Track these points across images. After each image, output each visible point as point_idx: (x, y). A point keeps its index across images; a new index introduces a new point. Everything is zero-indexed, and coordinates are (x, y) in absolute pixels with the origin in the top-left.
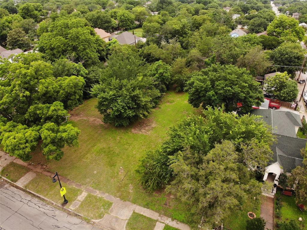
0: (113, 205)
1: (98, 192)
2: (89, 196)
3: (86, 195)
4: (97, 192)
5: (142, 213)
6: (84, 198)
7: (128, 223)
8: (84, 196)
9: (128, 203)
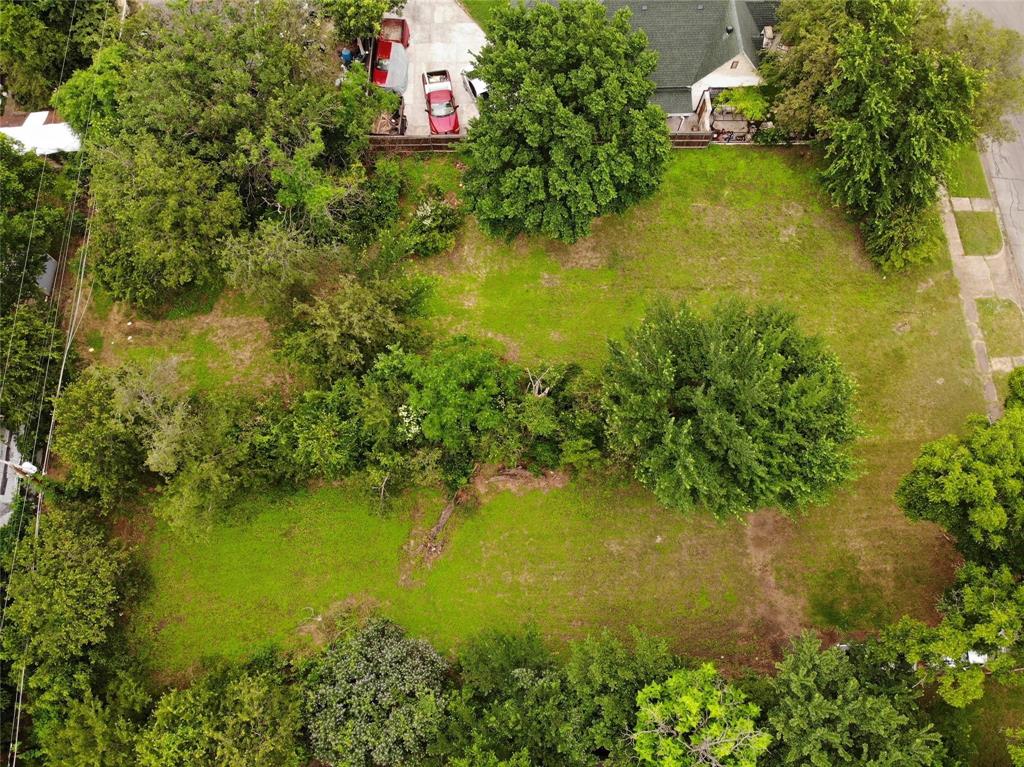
0: (978, 297)
1: (974, 342)
2: (993, 352)
3: (997, 359)
4: (977, 344)
5: (959, 240)
6: (1001, 359)
7: (989, 253)
8: (1000, 362)
9: (956, 274)
